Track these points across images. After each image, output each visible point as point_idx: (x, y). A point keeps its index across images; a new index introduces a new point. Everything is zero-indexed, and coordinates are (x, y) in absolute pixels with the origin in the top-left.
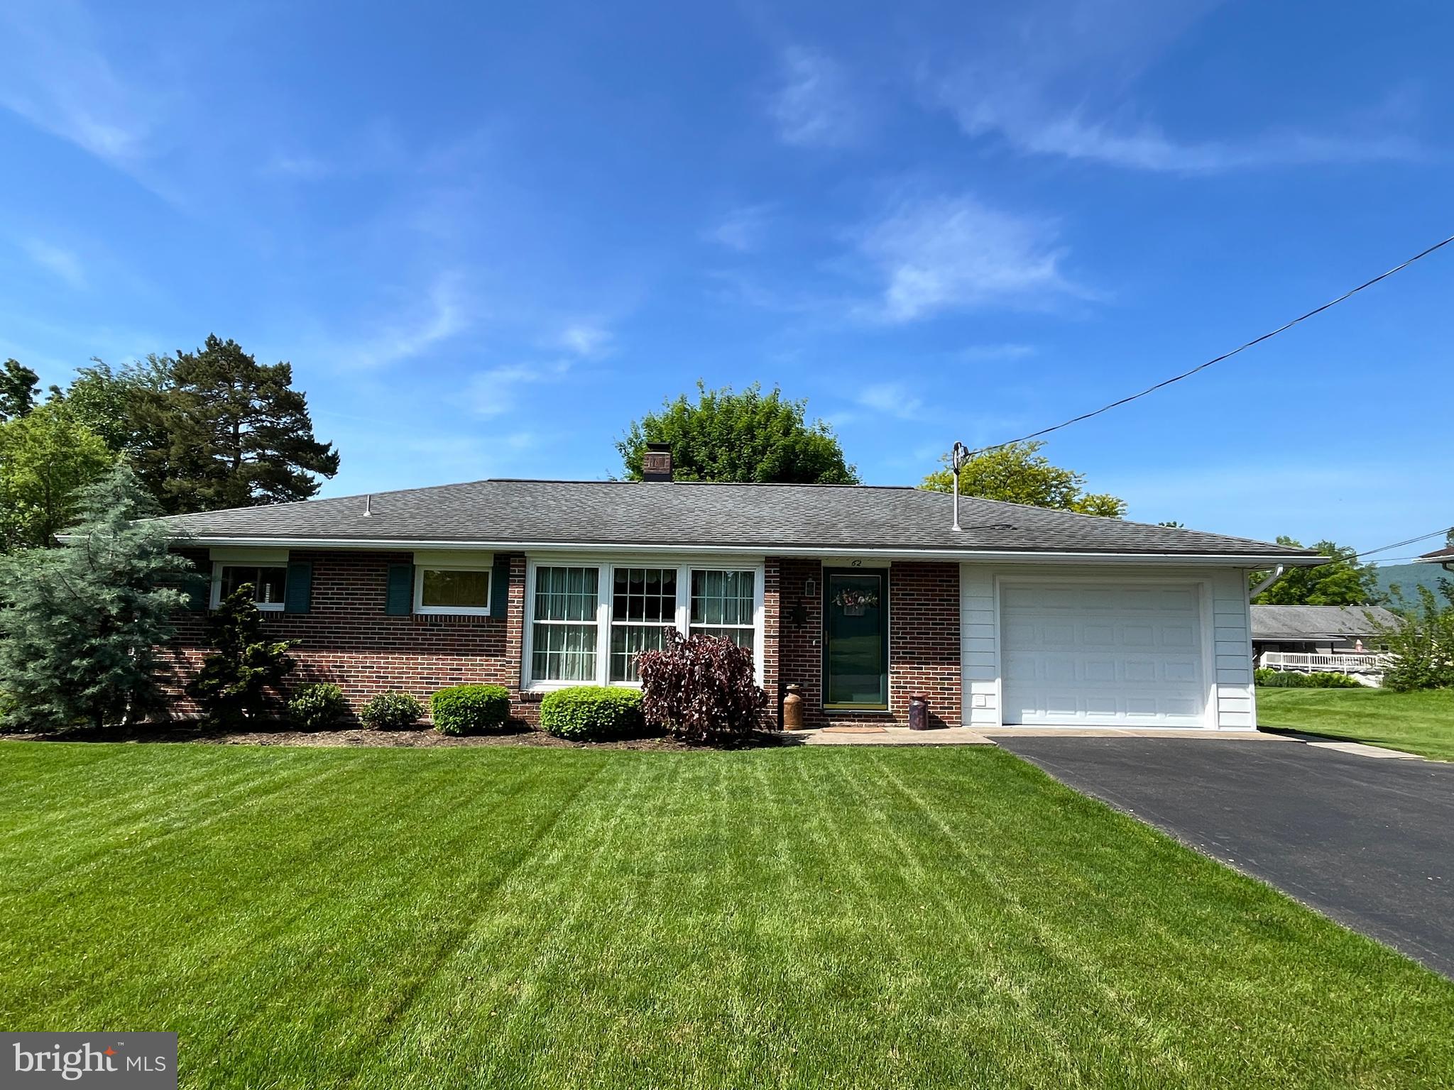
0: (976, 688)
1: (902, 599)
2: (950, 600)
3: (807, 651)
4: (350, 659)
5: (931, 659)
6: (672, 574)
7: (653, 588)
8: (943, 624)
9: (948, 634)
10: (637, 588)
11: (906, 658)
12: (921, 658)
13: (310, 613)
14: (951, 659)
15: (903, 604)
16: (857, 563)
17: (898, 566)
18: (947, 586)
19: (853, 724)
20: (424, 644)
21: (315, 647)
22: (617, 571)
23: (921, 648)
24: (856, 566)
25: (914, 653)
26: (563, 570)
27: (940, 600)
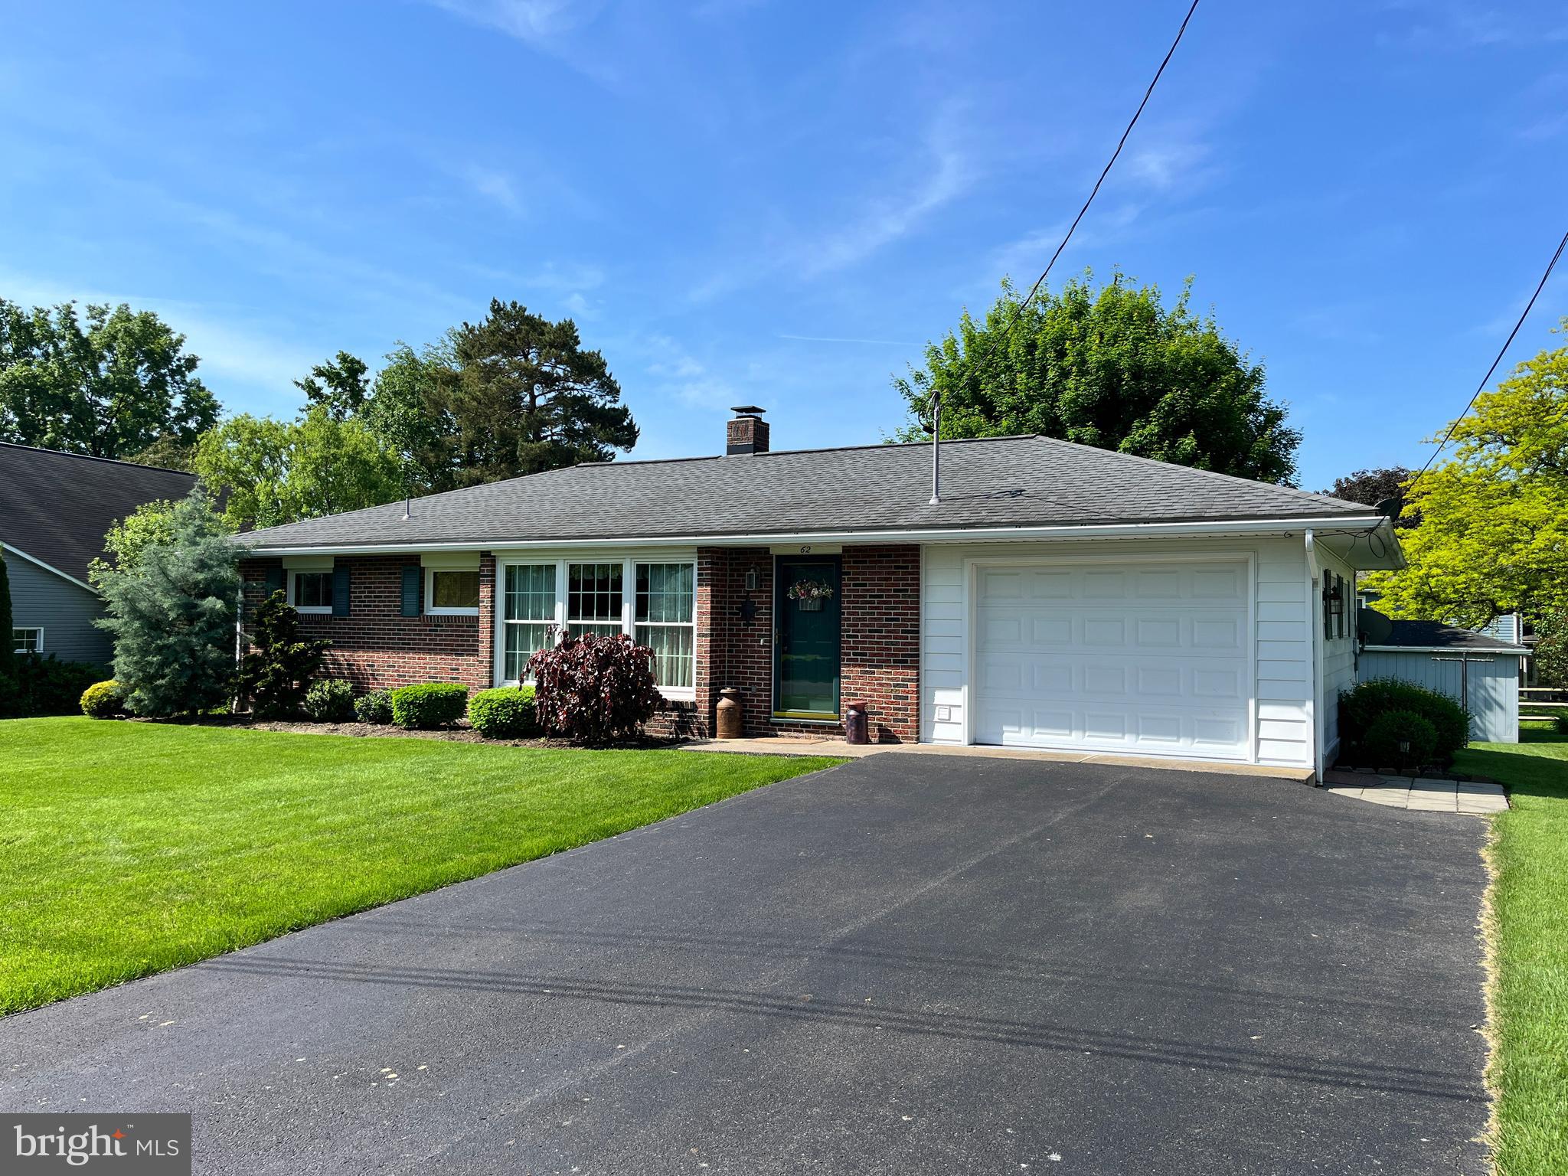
0: (941, 697)
1: (853, 590)
2: (907, 591)
3: (756, 652)
4: (379, 658)
5: (884, 661)
6: (618, 567)
7: (603, 585)
8: (898, 620)
9: (903, 631)
10: (589, 585)
11: (857, 660)
12: (873, 661)
13: (350, 615)
14: (906, 662)
15: (855, 596)
16: (806, 549)
17: (849, 551)
18: (904, 573)
19: (801, 735)
20: (430, 644)
21: (354, 647)
22: (572, 567)
23: (873, 649)
24: (805, 553)
25: (865, 654)
26: (527, 567)
27: (895, 591)
